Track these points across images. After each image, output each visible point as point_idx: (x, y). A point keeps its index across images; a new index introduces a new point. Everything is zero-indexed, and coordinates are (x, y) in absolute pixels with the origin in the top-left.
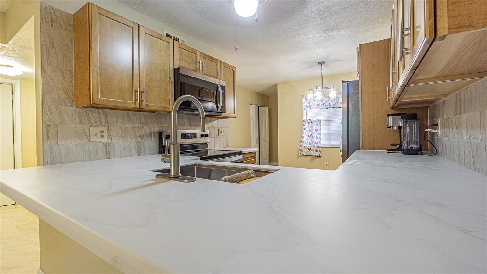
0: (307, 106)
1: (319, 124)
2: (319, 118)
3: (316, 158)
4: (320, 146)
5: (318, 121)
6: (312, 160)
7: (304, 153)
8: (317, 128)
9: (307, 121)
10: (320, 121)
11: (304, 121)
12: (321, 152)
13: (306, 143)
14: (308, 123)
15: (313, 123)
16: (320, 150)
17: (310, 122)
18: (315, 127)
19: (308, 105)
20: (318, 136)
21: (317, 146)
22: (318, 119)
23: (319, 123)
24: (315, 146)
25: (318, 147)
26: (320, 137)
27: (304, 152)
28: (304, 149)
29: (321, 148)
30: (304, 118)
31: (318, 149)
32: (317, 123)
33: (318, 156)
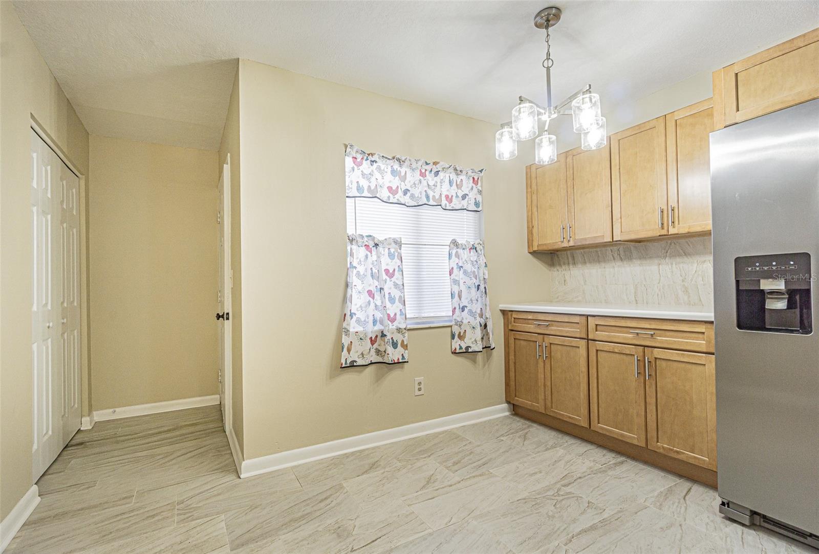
0: (359, 189)
1: (396, 254)
2: (395, 235)
3: (391, 370)
4: (403, 326)
5: (393, 245)
6: (379, 378)
7: (356, 359)
8: (392, 265)
9: (360, 240)
10: (398, 243)
11: (351, 241)
12: (405, 347)
13: (358, 321)
14: (364, 248)
15: (380, 249)
16: (403, 341)
17: (371, 244)
18: (387, 263)
19: (364, 183)
20: (396, 293)
21: (394, 327)
22: (393, 236)
23: (397, 251)
24: (391, 327)
25: (399, 330)
26: (400, 297)
27: (354, 356)
28: (356, 343)
29: (406, 335)
30: (350, 231)
31: (398, 338)
32: (392, 250)
33: (401, 361)
